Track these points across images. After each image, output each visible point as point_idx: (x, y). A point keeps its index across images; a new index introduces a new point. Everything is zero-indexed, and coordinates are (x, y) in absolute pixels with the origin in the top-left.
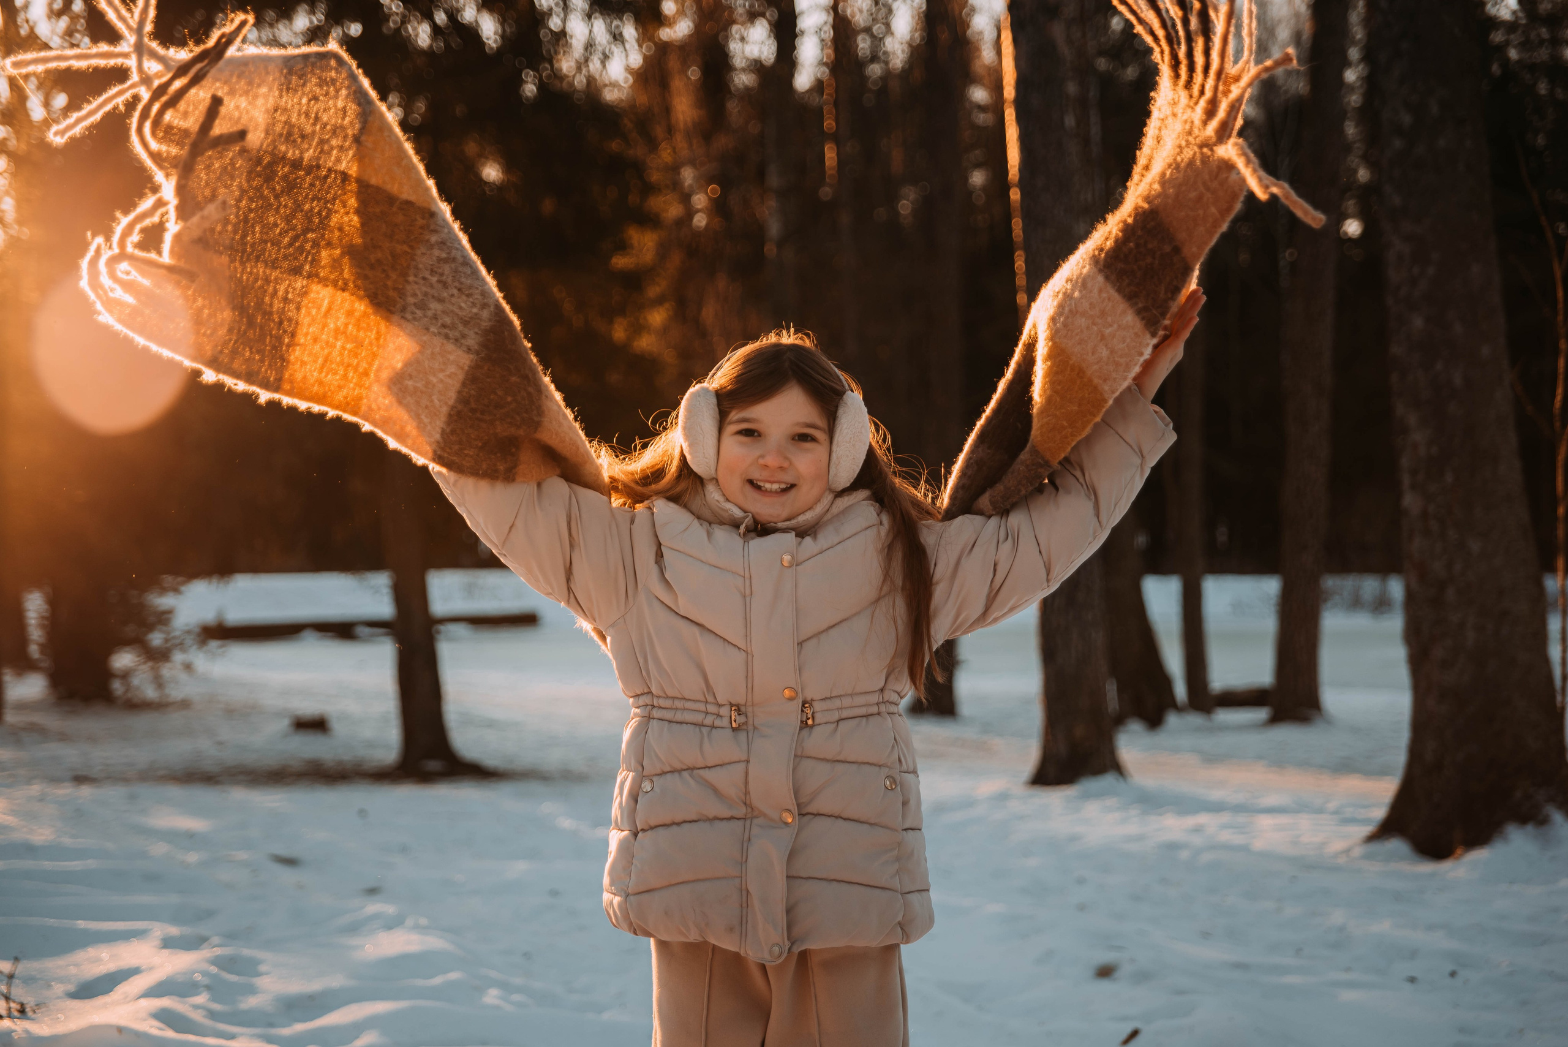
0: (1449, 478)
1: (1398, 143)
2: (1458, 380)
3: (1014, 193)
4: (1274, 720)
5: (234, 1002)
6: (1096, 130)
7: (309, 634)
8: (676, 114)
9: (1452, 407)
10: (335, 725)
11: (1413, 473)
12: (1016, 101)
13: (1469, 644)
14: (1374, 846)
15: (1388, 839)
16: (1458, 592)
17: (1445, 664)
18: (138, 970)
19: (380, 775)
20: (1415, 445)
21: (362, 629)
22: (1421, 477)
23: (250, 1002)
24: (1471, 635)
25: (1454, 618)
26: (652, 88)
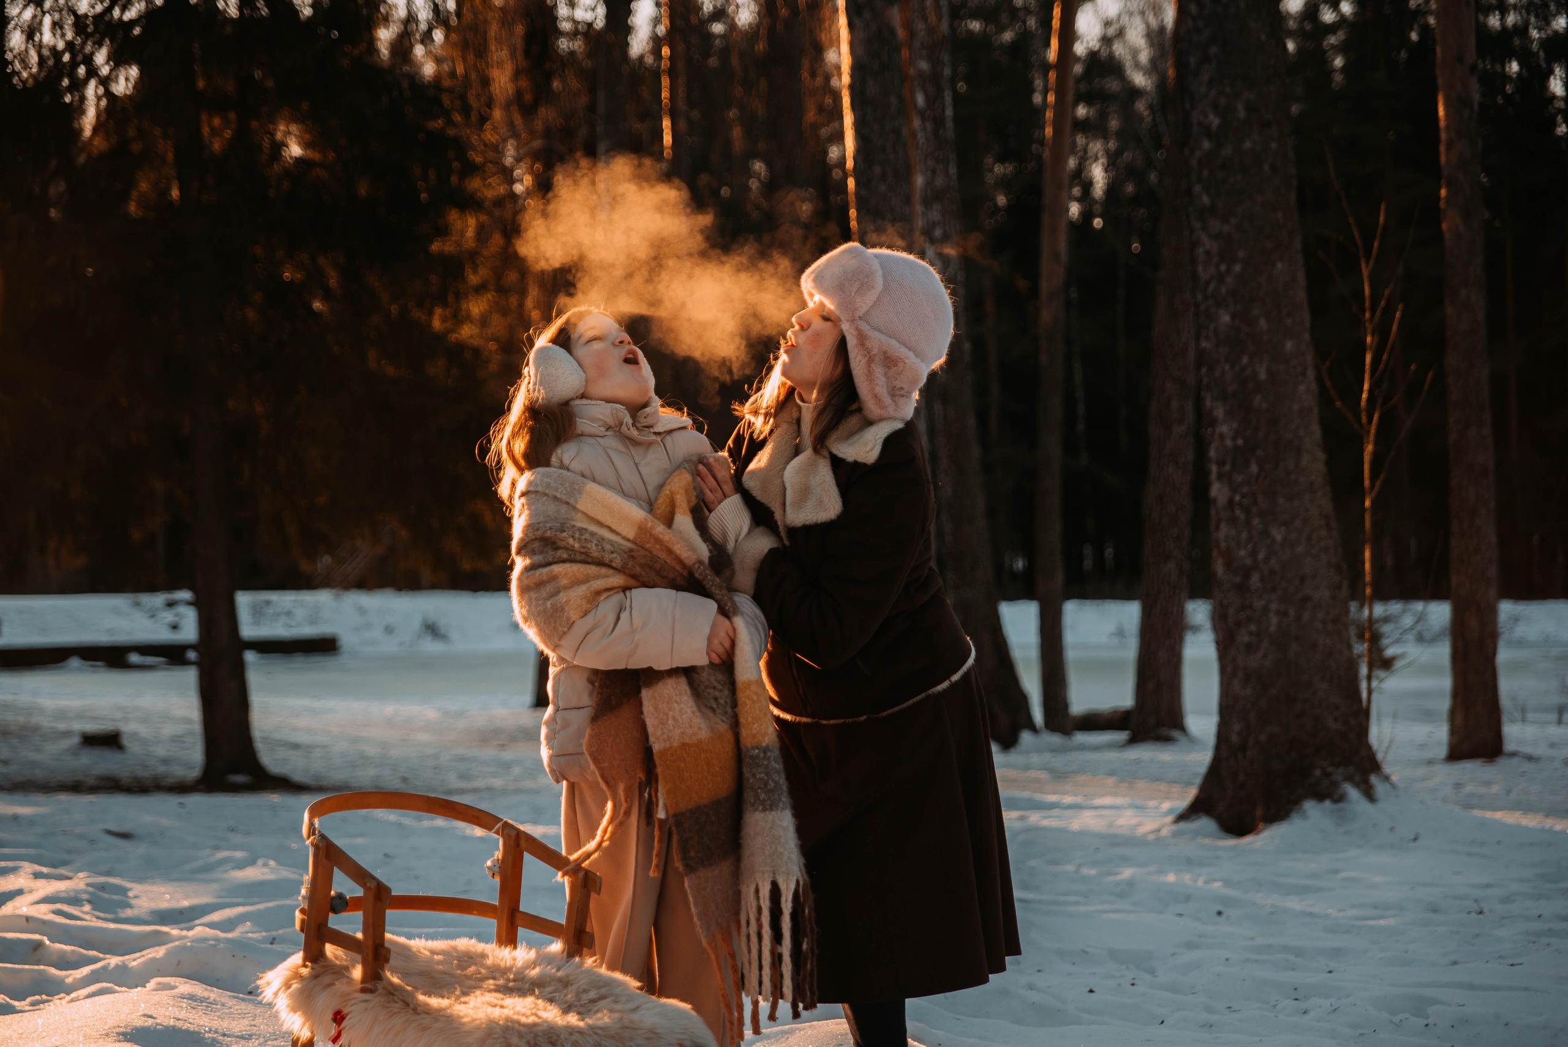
0: (1254, 468)
1: (1206, 144)
2: (1263, 375)
3: (851, 183)
4: (1133, 740)
5: (115, 913)
6: (949, 112)
7: (75, 662)
8: (497, 85)
9: (1257, 400)
10: (125, 741)
11: (1221, 464)
12: (852, 87)
13: (1272, 629)
14: (1183, 825)
15: (1196, 819)
16: (1262, 579)
17: (1249, 648)
18: (20, 892)
19: (182, 788)
20: (1222, 437)
21: (134, 658)
22: (1227, 468)
23: (128, 913)
24: (1274, 620)
25: (1259, 604)
26: (471, 58)
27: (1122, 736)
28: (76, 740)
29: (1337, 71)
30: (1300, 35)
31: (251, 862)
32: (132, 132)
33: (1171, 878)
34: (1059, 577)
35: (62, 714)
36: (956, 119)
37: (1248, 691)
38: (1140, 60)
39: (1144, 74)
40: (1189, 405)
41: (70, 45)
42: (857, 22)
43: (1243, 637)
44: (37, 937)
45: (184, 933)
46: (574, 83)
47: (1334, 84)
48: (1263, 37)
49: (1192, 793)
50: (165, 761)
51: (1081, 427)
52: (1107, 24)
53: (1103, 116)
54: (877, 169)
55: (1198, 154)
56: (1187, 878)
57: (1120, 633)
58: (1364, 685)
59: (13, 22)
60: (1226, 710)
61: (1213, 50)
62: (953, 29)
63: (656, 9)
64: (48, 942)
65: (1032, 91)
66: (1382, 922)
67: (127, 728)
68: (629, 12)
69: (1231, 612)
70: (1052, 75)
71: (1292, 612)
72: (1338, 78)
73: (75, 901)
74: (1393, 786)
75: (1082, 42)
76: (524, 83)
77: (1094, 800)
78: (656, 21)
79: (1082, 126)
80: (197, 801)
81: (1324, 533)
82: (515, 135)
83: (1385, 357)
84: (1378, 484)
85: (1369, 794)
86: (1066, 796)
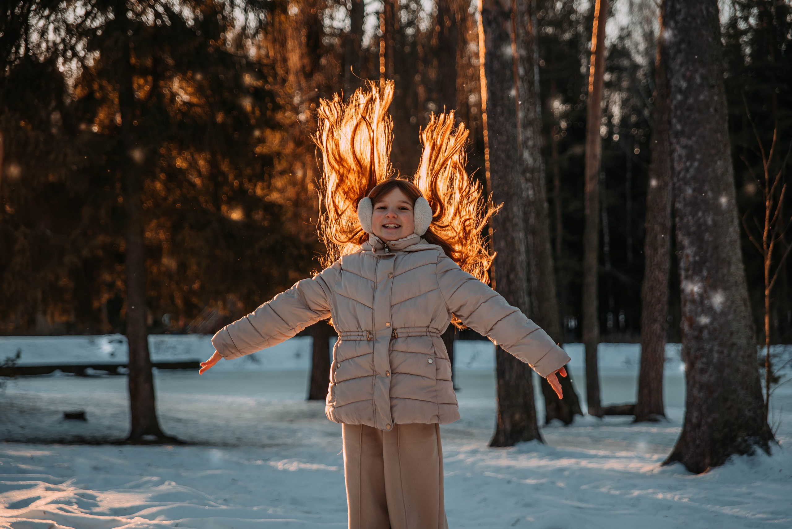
0: (705, 273)
1: (679, 97)
2: (710, 222)
3: (485, 117)
4: (637, 421)
5: (90, 509)
6: (537, 77)
7: (58, 373)
8: (292, 63)
9: (707, 236)
10: (88, 417)
11: (687, 270)
12: (485, 65)
13: (715, 360)
14: (666, 468)
15: (673, 464)
16: (710, 333)
17: (703, 371)
18: (39, 498)
19: (118, 443)
20: (687, 256)
21: (90, 371)
22: (690, 272)
23: (97, 510)
24: (716, 356)
25: (707, 347)
26: (277, 47)
27: (630, 419)
28: (61, 416)
29: (747, 55)
30: (728, 35)
31: (162, 483)
32: (96, 86)
33: (660, 496)
34: (596, 331)
35: (52, 402)
36: (541, 82)
37: (702, 394)
38: (640, 49)
39: (642, 56)
40: (668, 239)
41: (63, 40)
42: (488, 30)
43: (699, 365)
44: (51, 522)
45: (129, 520)
46: (333, 61)
47: (745, 62)
48: (710, 39)
49: (670, 451)
50: (109, 428)
51: (606, 249)
52: (622, 29)
53: (619, 79)
54: (499, 109)
55: (674, 102)
56: (669, 496)
57: (628, 362)
58: (764, 391)
59: (33, 28)
60: (690, 404)
61: (683, 46)
62: (539, 32)
63: (378, 21)
64: (56, 525)
65: (580, 65)
66: (776, 521)
67: (89, 409)
68: (363, 23)
69: (692, 351)
70: (593, 58)
71: (726, 351)
72: (748, 59)
73: (69, 503)
74: (781, 447)
75: (607, 39)
76: (306, 61)
77: (615, 453)
78: (378, 27)
79: (609, 85)
80: (128, 450)
81: (743, 308)
82: (301, 89)
83: (776, 213)
84: (772, 282)
85: (768, 451)
86: (600, 451)
